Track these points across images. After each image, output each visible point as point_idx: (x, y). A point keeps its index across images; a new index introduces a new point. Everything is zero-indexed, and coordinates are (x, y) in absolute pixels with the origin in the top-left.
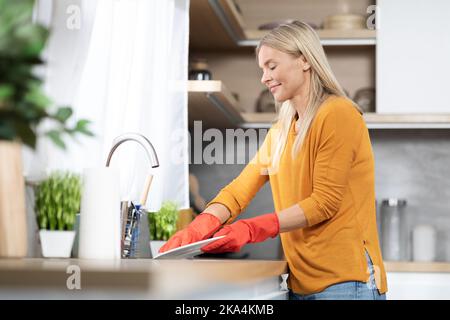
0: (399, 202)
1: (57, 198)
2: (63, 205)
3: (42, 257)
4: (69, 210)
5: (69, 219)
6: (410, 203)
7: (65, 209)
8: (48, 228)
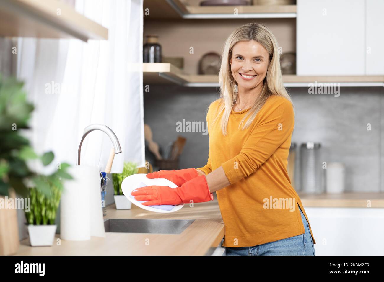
0: (315, 145)
1: (41, 200)
2: (46, 204)
3: (30, 245)
4: (51, 209)
5: (52, 215)
6: (324, 144)
7: (47, 207)
8: (35, 223)
